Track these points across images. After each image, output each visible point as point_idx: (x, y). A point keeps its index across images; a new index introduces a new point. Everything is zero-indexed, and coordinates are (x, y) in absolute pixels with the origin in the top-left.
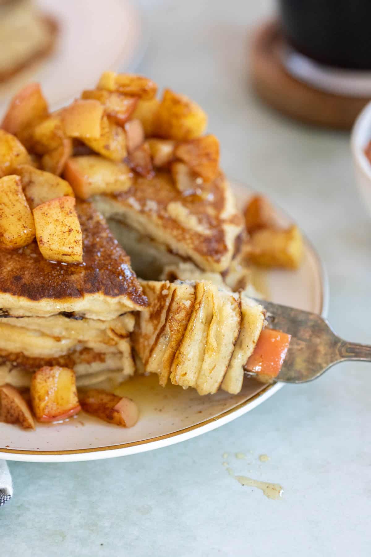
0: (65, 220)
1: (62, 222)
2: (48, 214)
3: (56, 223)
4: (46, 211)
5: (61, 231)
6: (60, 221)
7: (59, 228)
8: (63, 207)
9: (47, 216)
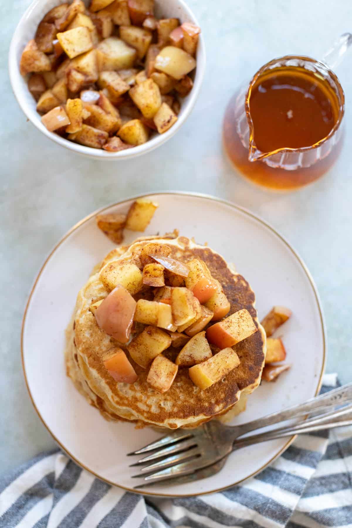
0: (236, 322)
1: (238, 323)
2: (238, 332)
3: (240, 326)
4: (236, 334)
5: (243, 322)
6: (238, 324)
7: (243, 324)
8: (228, 326)
9: (240, 332)
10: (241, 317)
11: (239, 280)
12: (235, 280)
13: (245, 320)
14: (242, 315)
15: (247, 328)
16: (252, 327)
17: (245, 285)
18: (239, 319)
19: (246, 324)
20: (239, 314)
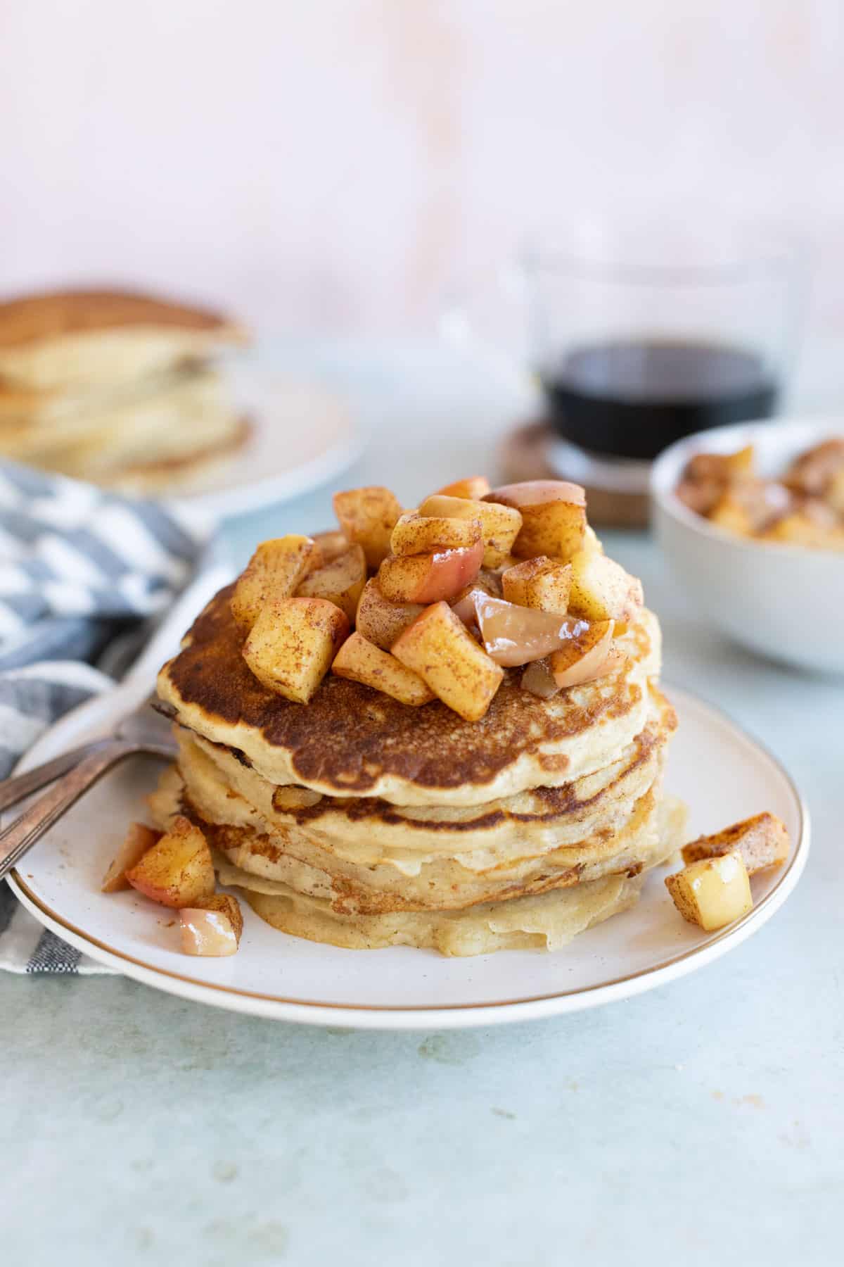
0: (301, 632)
1: (295, 632)
3: (285, 630)
5: (285, 645)
6: (293, 630)
8: (311, 613)
9: (278, 617)
10: (297, 649)
11: (363, 775)
12: (372, 769)
13: (284, 650)
14: (297, 654)
15: (268, 640)
16: (259, 650)
17: (341, 777)
18: (298, 642)
19: (277, 646)
20: (308, 651)
